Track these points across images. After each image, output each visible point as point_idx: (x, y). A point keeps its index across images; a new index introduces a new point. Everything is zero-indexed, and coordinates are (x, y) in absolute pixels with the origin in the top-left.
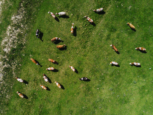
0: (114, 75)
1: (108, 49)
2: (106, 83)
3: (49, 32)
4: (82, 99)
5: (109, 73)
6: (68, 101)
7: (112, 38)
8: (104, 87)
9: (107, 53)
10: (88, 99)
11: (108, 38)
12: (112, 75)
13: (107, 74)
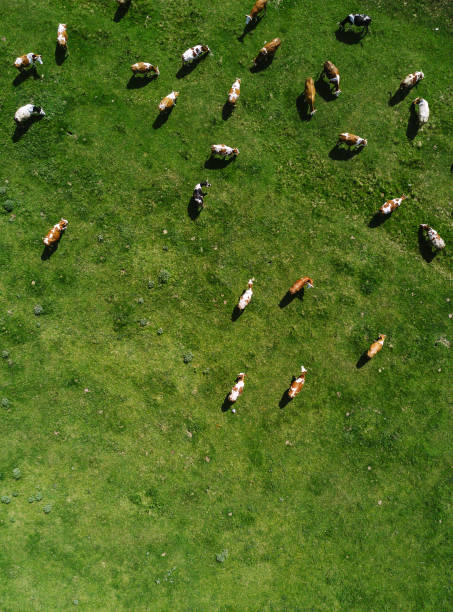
0: (210, 288)
1: (302, 268)
2: (186, 259)
3: (359, 66)
4: (128, 178)
5: (220, 271)
6: (121, 131)
7: (340, 279)
8: (172, 255)
9: (285, 261)
10: (131, 198)
11: (340, 267)
12: (213, 280)
13: (214, 262)
